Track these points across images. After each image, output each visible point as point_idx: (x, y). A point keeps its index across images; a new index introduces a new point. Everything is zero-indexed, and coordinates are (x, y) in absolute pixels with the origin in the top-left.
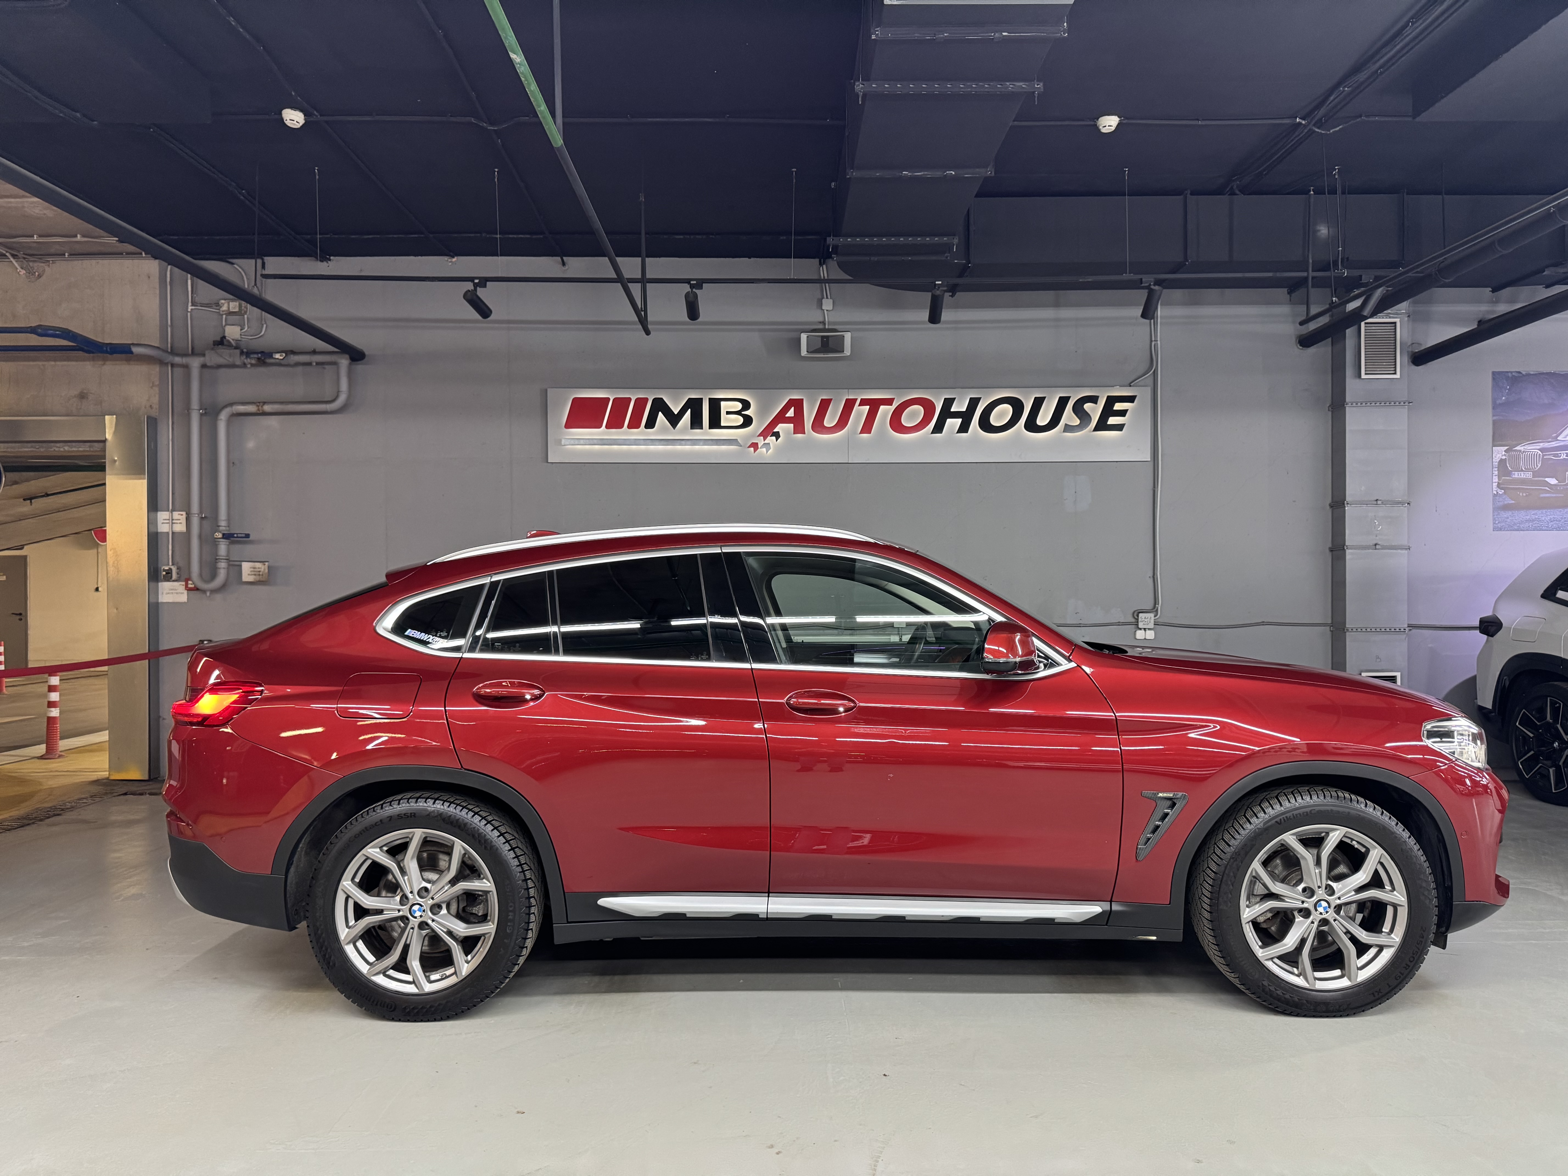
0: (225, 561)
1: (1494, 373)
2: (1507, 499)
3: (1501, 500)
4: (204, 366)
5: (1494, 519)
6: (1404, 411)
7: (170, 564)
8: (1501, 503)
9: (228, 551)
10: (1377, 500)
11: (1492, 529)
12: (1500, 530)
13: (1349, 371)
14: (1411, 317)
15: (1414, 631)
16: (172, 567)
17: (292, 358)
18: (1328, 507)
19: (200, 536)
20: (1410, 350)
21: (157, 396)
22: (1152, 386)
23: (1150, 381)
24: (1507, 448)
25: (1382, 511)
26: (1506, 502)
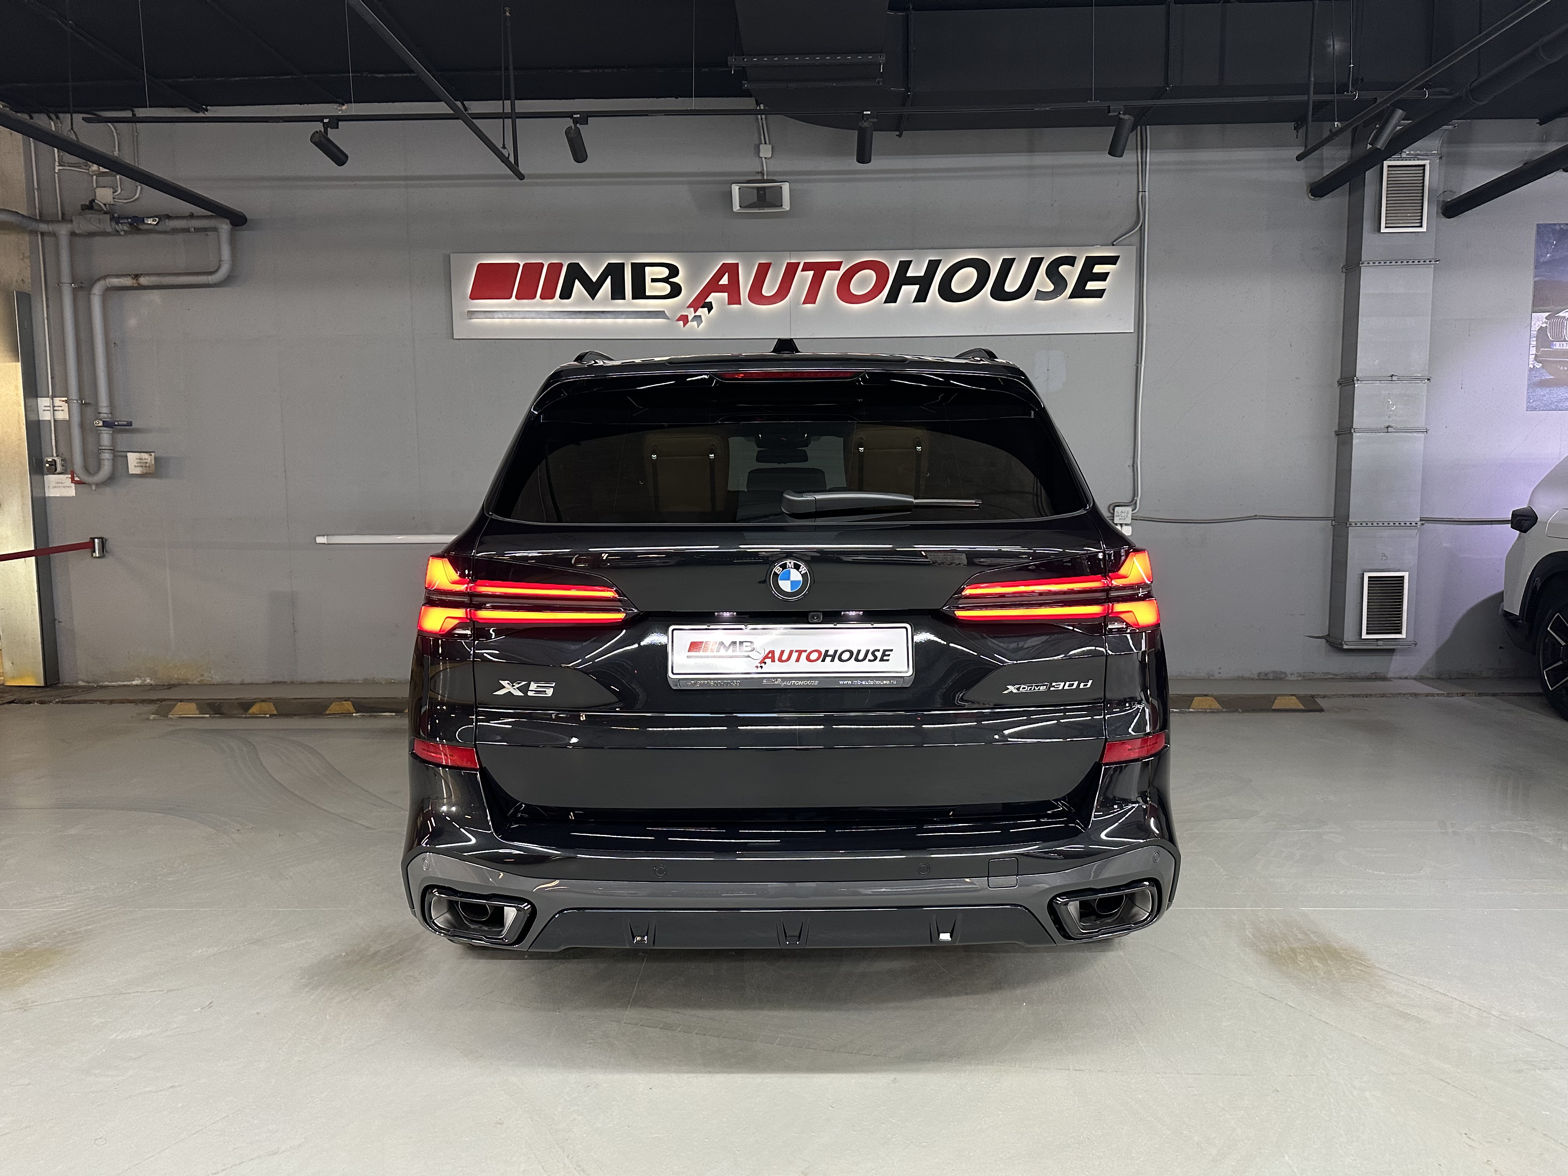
0: (109, 451)
1: (1538, 225)
2: (1544, 374)
3: (1538, 374)
4: (73, 234)
5: (1529, 398)
6: (1430, 271)
7: (55, 455)
8: (1538, 379)
9: (113, 440)
10: (1392, 376)
11: (1525, 409)
12: (1535, 409)
13: (1367, 225)
14: (1444, 158)
15: (1427, 525)
16: (56, 459)
17: (167, 224)
18: (1336, 384)
19: (82, 425)
20: (1441, 199)
21: (29, 268)
22: (1139, 244)
23: (1136, 239)
24: (1548, 314)
25: (1397, 388)
26: (1543, 378)
